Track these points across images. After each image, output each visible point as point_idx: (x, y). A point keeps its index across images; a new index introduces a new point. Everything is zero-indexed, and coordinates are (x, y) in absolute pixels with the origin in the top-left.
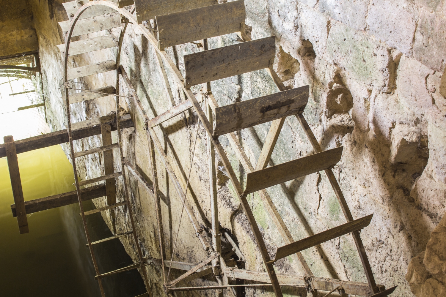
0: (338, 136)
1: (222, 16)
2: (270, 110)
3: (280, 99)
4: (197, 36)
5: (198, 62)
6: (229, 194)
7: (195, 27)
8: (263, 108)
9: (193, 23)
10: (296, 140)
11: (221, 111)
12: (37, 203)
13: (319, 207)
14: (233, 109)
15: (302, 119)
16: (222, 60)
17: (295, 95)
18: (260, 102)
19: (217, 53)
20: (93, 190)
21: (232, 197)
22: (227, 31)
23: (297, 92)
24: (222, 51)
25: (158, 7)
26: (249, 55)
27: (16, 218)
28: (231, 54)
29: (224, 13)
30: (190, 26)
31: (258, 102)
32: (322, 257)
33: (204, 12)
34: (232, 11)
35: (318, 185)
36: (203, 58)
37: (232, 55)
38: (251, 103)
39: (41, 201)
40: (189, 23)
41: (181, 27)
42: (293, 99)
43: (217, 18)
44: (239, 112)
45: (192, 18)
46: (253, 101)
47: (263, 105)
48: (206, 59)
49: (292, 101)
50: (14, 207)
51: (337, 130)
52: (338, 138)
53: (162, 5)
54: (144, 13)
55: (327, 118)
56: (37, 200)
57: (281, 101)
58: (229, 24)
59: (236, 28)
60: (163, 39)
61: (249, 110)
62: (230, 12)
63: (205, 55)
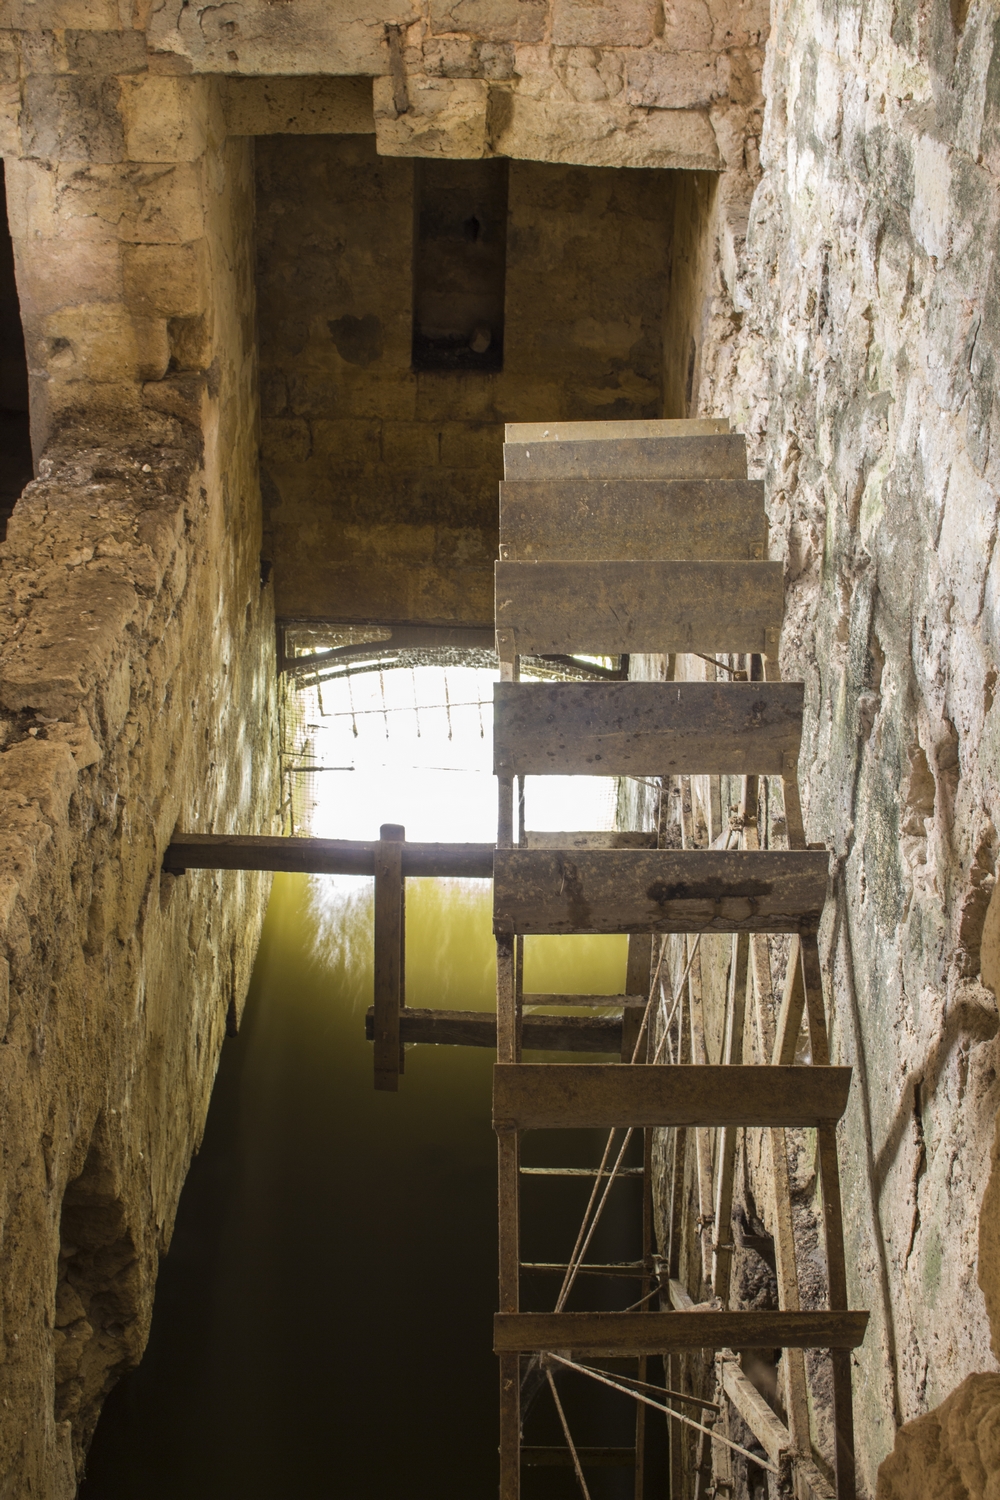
0: (968, 1041)
1: (704, 596)
2: (682, 897)
3: (720, 872)
4: (621, 639)
5: (538, 709)
6: (800, 1138)
7: (611, 613)
8: (659, 885)
9: (607, 601)
10: (904, 1022)
11: (511, 862)
12: (432, 1021)
13: (911, 1249)
14: (553, 866)
15: (809, 953)
16: (616, 719)
17: (775, 872)
18: (647, 865)
19: (602, 697)
20: (587, 1028)
21: (804, 1150)
22: (721, 644)
23: (782, 862)
24: (617, 694)
25: (568, 541)
26: (707, 722)
27: (372, 1042)
28: (646, 709)
29: (711, 590)
30: (595, 608)
31: (642, 863)
32: (894, 1413)
33: (648, 575)
34: (737, 590)
35: (917, 1180)
36: (554, 701)
37: (650, 710)
38: (616, 862)
39: (445, 1017)
40: (594, 597)
41: (567, 605)
42: (768, 881)
43: (685, 600)
44: (575, 879)
45: (608, 585)
46: (625, 857)
47: (659, 878)
48: (565, 707)
49: (767, 889)
50: (372, 1013)
51: (969, 1023)
52: (967, 1047)
53: (582, 537)
54: (526, 551)
55: (962, 977)
56: (436, 1011)
57: (725, 880)
58: (727, 626)
59: (749, 641)
60: (510, 627)
61: (610, 882)
62: (731, 591)
63: (562, 694)
